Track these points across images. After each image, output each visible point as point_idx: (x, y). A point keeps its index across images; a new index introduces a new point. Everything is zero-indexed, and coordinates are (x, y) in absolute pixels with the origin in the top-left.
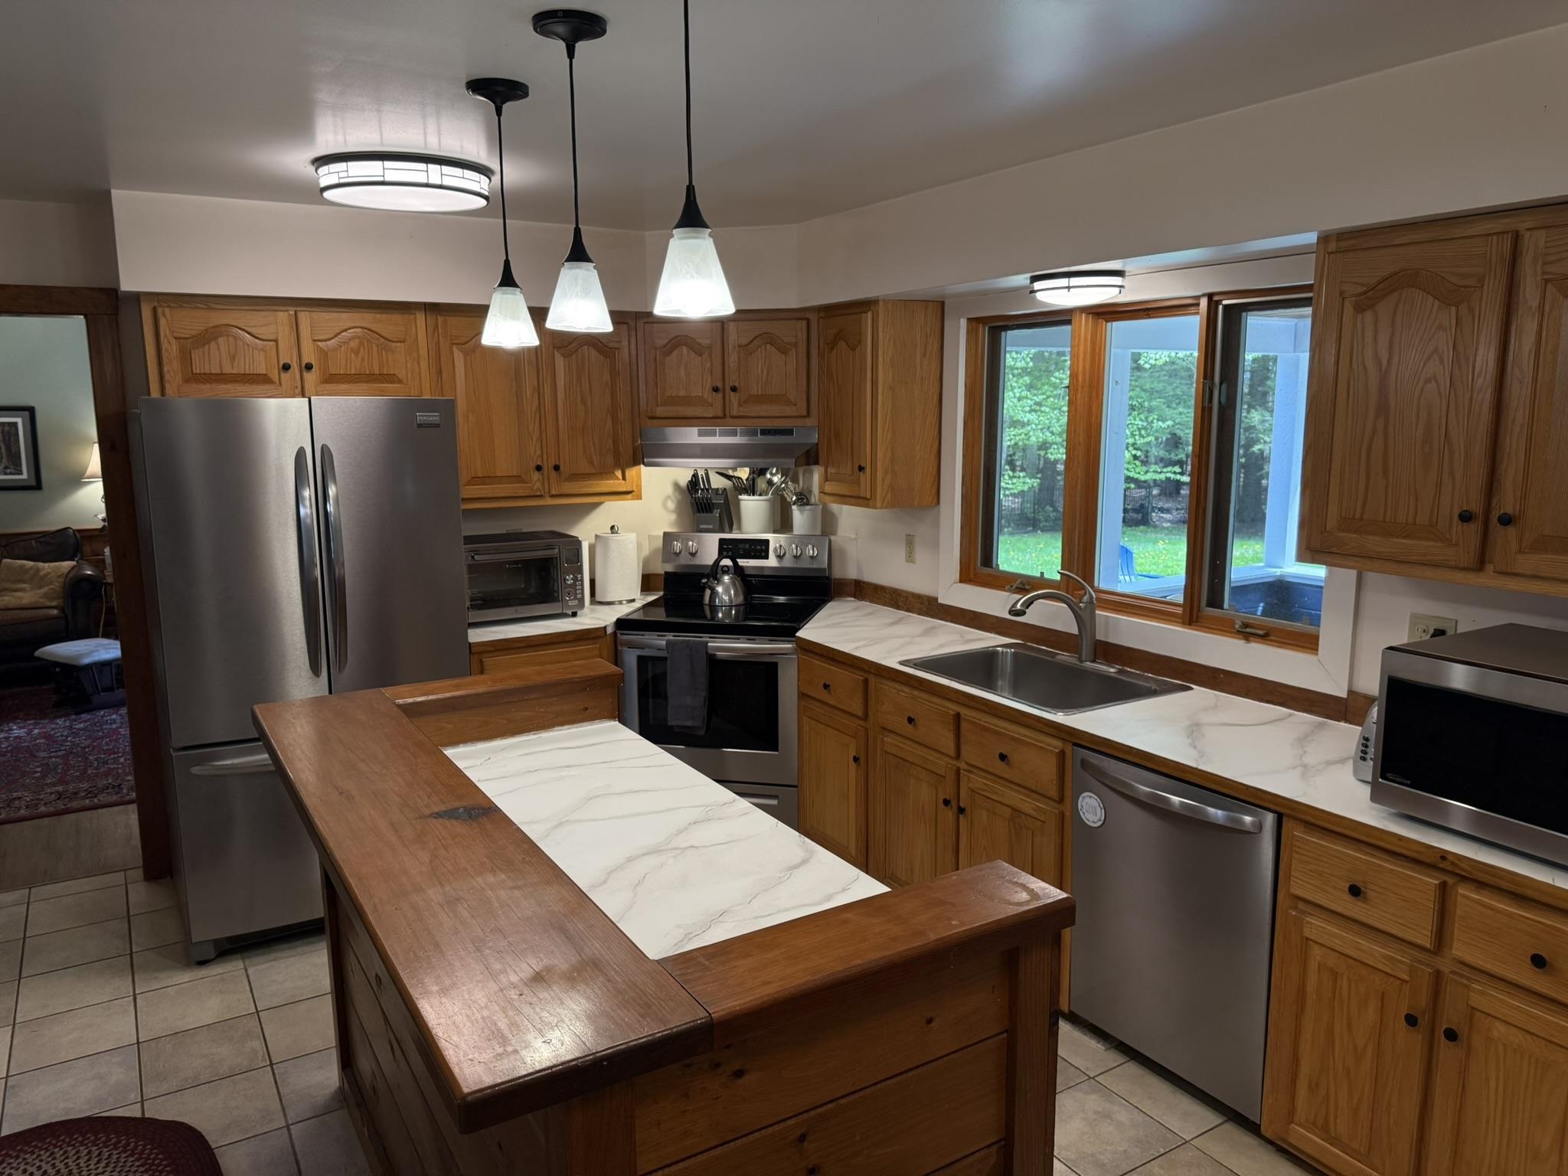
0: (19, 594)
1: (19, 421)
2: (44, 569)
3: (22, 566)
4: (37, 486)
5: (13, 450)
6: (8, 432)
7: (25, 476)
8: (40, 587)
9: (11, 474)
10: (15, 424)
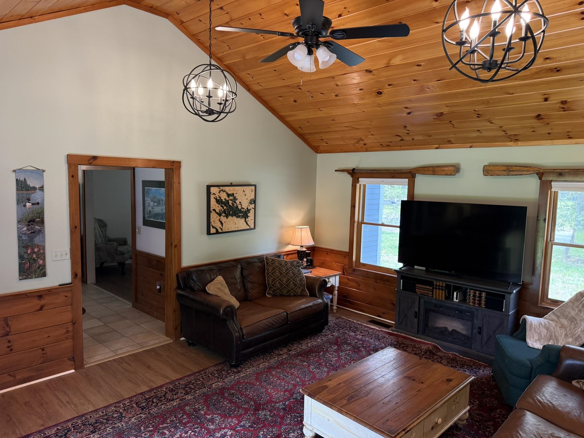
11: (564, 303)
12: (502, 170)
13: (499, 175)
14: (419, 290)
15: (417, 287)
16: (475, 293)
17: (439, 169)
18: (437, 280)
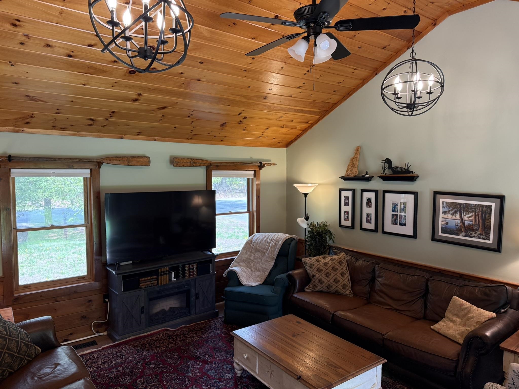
0: (451, 324)
1: (493, 205)
2: (474, 312)
3: (461, 305)
4: (498, 249)
5: (487, 223)
6: (485, 212)
7: (491, 242)
8: (464, 325)
9: (483, 239)
10: (490, 207)
11: (240, 252)
12: (188, 163)
13: (185, 166)
14: (143, 284)
15: (142, 281)
16: (189, 266)
17: (134, 159)
18: (161, 267)
